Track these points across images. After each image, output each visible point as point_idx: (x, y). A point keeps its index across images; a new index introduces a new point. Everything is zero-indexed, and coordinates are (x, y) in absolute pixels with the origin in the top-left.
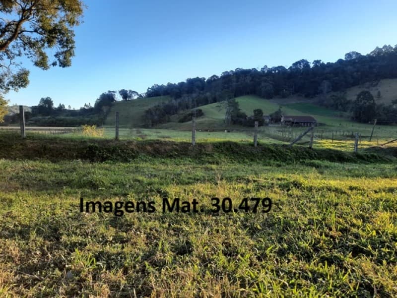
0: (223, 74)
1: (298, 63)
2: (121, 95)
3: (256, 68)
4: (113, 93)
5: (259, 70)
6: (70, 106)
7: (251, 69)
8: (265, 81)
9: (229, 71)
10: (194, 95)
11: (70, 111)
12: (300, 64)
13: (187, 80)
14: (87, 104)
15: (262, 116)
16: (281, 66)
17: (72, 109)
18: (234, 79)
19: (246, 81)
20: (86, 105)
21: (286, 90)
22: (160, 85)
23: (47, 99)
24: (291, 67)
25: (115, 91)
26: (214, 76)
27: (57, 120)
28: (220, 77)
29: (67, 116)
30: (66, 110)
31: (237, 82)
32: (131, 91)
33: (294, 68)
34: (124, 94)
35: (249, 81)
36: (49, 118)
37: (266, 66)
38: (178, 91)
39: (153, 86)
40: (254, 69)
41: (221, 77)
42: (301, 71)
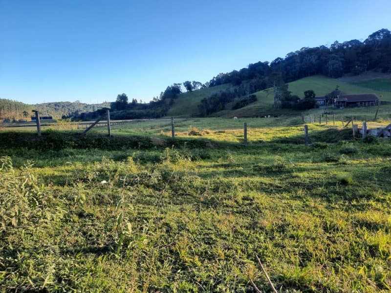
0: (287, 56)
1: (377, 33)
2: (185, 86)
3: (324, 45)
4: (179, 86)
5: (329, 47)
6: (141, 101)
7: (319, 47)
8: (334, 58)
9: (294, 52)
10: (254, 81)
11: (141, 105)
12: (379, 35)
13: (249, 66)
14: (156, 97)
15: (314, 97)
16: (355, 40)
17: (143, 103)
18: (298, 60)
19: (311, 60)
20: (154, 99)
21: (358, 66)
22: (225, 73)
23: (122, 95)
24: (367, 40)
25: (180, 83)
26: (278, 58)
27: (128, 114)
28: (284, 59)
29: (139, 109)
30: (138, 104)
31: (301, 62)
32: (194, 82)
33: (371, 40)
34: (188, 85)
35: (314, 61)
36: (121, 113)
37: (337, 42)
38: (238, 77)
39: (218, 75)
40: (323, 47)
41: (286, 59)
42: (379, 43)
